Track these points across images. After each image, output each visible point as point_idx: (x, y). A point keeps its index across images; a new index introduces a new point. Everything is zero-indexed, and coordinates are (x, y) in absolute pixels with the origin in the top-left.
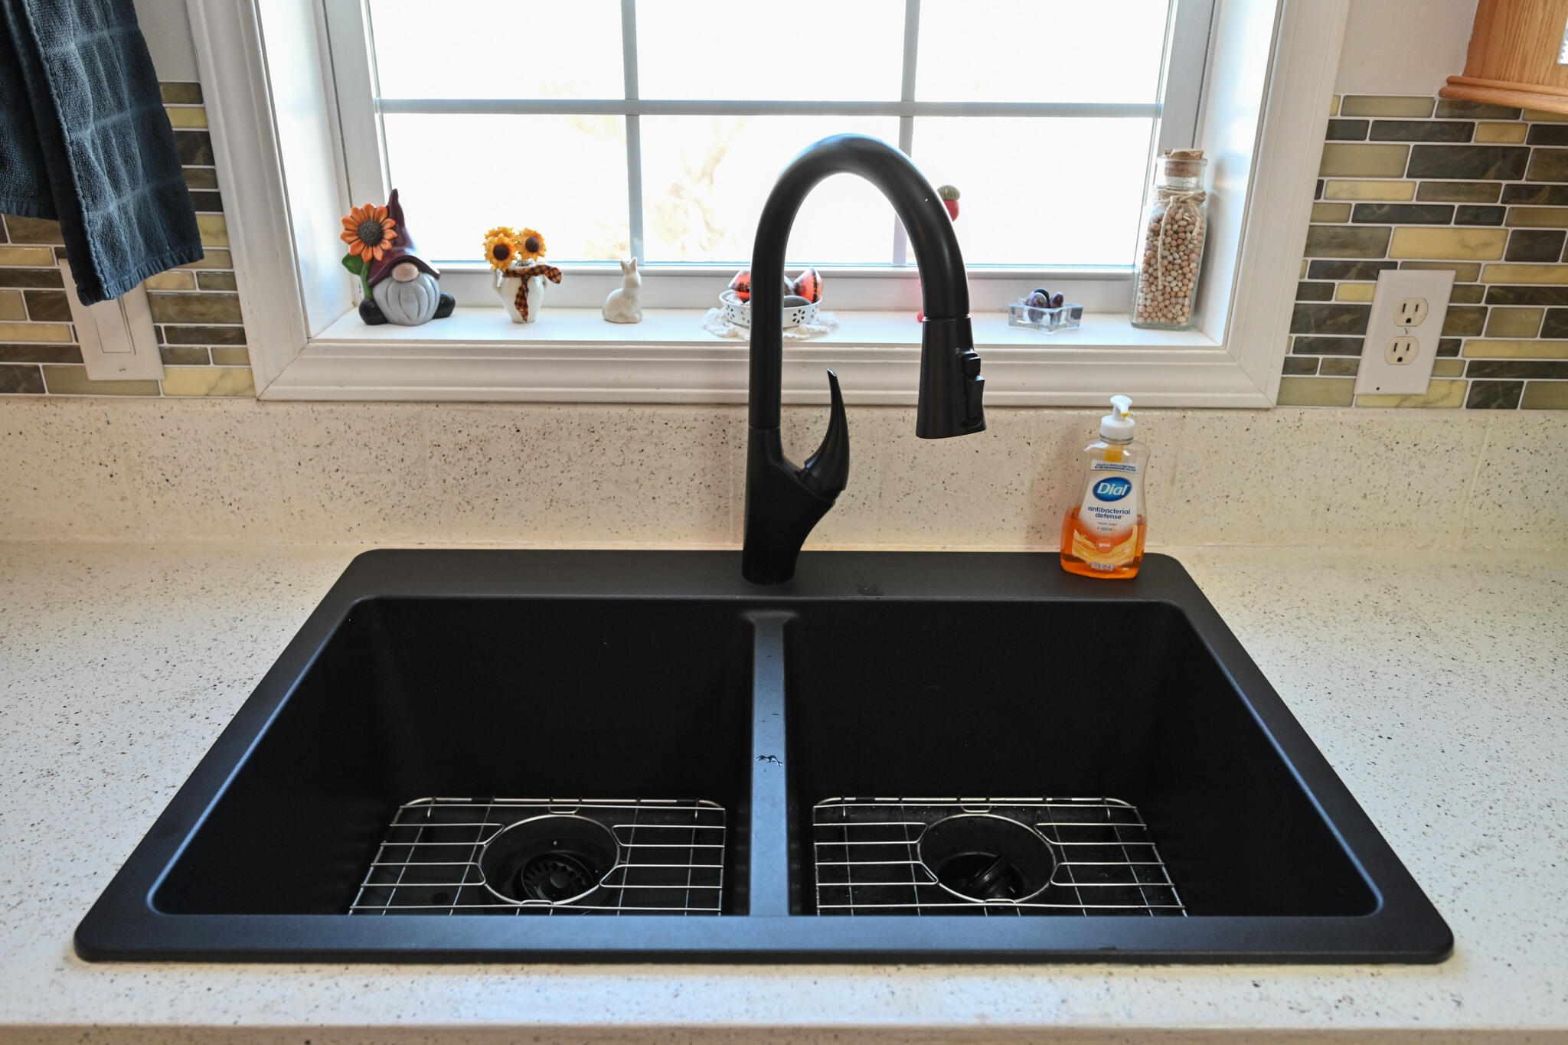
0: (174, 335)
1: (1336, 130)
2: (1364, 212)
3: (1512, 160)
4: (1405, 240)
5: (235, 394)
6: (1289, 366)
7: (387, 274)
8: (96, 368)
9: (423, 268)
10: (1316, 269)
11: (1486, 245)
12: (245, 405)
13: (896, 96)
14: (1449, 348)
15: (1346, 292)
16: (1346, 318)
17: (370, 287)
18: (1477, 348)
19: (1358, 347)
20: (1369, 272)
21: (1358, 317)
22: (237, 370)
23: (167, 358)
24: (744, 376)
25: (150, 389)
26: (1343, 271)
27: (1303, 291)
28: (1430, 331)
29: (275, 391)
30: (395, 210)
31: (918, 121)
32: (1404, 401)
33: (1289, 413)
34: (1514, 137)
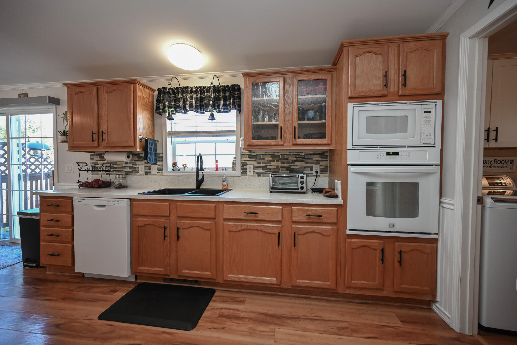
0: (158, 171)
1: (242, 154)
2: (245, 160)
3: (255, 156)
4: (248, 162)
5: (162, 175)
6: (241, 173)
7: (174, 167)
8: (152, 173)
9: (177, 166)
10: (242, 165)
11: (255, 163)
12: (162, 176)
13: (215, 154)
14: (254, 171)
15: (245, 167)
16: (245, 169)
17: (173, 168)
18: (257, 171)
19: (247, 171)
20: (246, 165)
21: (246, 169)
22: (162, 173)
23: (157, 172)
24: (196, 174)
25: (156, 175)
26: (244, 165)
27: (241, 167)
28: (252, 170)
29: (164, 175)
30: (176, 162)
31: (217, 156)
32: (252, 176)
33: (242, 177)
34: (255, 155)
